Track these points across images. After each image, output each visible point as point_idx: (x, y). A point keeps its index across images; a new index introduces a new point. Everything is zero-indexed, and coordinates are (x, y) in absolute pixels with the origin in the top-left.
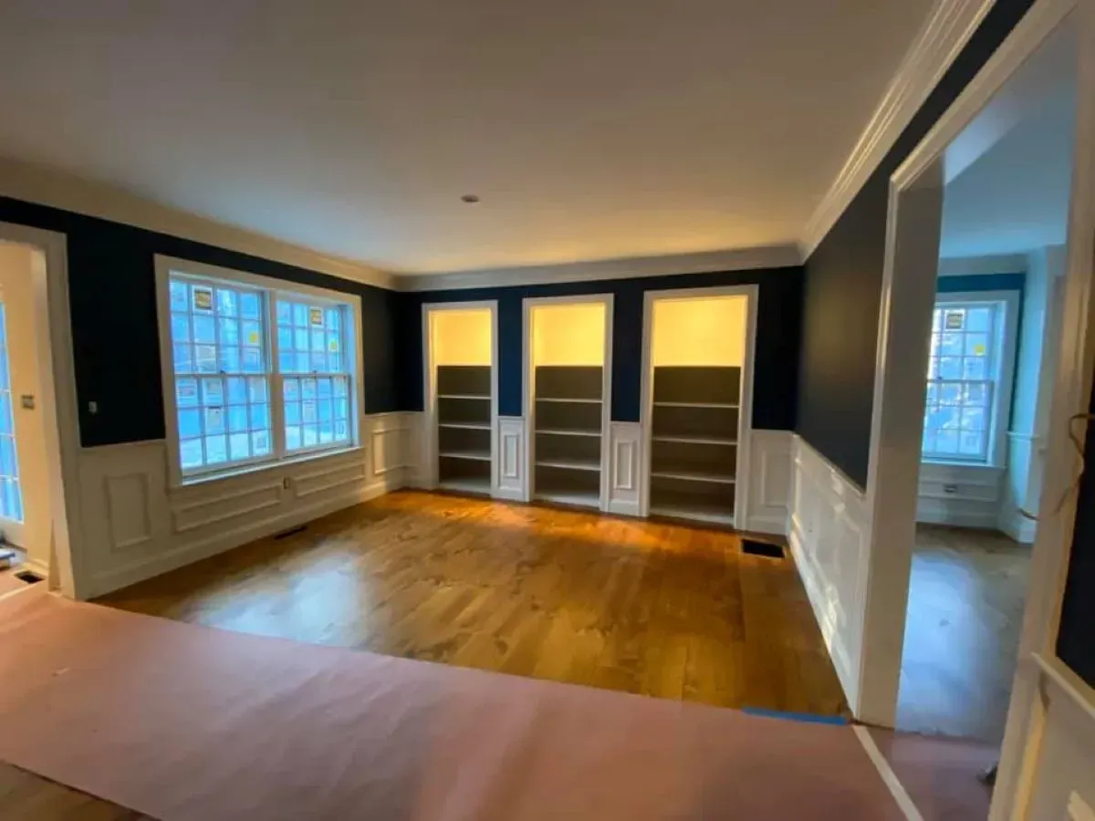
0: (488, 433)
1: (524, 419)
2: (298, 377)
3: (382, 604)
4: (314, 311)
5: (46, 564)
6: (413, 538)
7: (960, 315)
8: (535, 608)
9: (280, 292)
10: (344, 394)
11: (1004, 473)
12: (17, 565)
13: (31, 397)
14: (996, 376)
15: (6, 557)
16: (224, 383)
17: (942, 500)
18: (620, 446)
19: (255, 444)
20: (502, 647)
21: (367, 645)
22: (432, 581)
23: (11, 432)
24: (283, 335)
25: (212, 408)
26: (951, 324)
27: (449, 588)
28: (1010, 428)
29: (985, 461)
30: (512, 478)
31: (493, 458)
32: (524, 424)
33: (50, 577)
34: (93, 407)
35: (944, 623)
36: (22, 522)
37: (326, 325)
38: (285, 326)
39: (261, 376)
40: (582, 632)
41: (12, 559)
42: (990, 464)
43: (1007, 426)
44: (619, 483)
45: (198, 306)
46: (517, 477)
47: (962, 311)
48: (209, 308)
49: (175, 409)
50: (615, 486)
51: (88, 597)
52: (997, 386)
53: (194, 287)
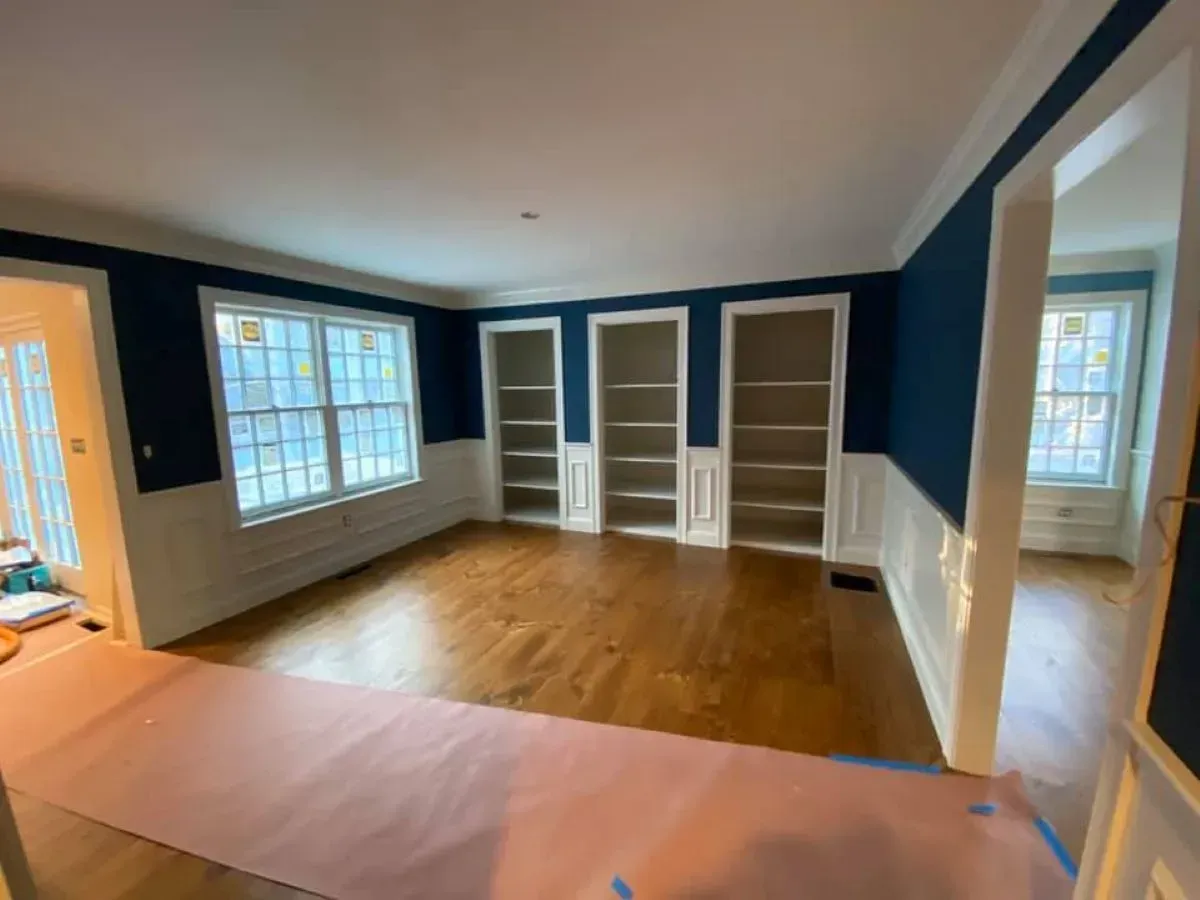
0: (554, 461)
1: (592, 445)
2: (353, 408)
3: (452, 649)
4: (365, 336)
5: (110, 612)
6: (479, 575)
7: (1080, 319)
8: (611, 650)
9: (330, 319)
10: (401, 424)
11: (1126, 495)
12: (78, 613)
13: (80, 441)
14: (1119, 387)
15: (66, 606)
16: (278, 418)
17: (1055, 524)
18: (697, 472)
19: (312, 480)
20: (578, 691)
21: (440, 691)
22: (503, 622)
23: (61, 476)
24: (335, 363)
25: (266, 445)
26: (1070, 329)
27: (520, 630)
28: (1133, 446)
29: (1104, 482)
30: (581, 508)
31: (561, 487)
32: (593, 451)
33: (115, 625)
34: (148, 451)
35: (1051, 662)
36: (79, 568)
37: (378, 351)
38: (337, 355)
39: (315, 408)
40: (661, 676)
41: (72, 607)
42: (1110, 485)
43: (1129, 444)
44: (697, 513)
45: (246, 339)
46: (587, 508)
47: (1082, 315)
48: (257, 340)
49: (229, 449)
50: (693, 516)
51: (155, 645)
52: (1119, 400)
53: (241, 318)
